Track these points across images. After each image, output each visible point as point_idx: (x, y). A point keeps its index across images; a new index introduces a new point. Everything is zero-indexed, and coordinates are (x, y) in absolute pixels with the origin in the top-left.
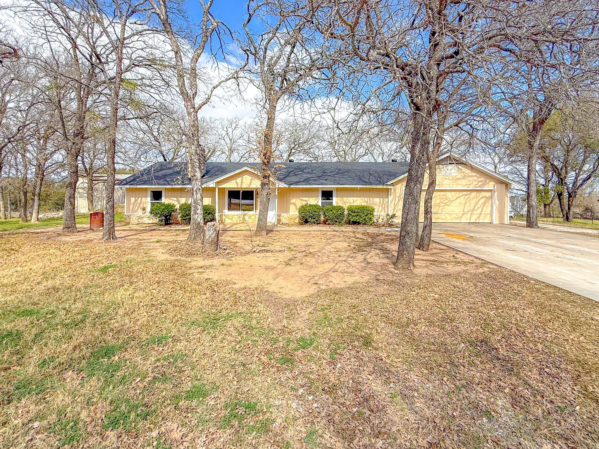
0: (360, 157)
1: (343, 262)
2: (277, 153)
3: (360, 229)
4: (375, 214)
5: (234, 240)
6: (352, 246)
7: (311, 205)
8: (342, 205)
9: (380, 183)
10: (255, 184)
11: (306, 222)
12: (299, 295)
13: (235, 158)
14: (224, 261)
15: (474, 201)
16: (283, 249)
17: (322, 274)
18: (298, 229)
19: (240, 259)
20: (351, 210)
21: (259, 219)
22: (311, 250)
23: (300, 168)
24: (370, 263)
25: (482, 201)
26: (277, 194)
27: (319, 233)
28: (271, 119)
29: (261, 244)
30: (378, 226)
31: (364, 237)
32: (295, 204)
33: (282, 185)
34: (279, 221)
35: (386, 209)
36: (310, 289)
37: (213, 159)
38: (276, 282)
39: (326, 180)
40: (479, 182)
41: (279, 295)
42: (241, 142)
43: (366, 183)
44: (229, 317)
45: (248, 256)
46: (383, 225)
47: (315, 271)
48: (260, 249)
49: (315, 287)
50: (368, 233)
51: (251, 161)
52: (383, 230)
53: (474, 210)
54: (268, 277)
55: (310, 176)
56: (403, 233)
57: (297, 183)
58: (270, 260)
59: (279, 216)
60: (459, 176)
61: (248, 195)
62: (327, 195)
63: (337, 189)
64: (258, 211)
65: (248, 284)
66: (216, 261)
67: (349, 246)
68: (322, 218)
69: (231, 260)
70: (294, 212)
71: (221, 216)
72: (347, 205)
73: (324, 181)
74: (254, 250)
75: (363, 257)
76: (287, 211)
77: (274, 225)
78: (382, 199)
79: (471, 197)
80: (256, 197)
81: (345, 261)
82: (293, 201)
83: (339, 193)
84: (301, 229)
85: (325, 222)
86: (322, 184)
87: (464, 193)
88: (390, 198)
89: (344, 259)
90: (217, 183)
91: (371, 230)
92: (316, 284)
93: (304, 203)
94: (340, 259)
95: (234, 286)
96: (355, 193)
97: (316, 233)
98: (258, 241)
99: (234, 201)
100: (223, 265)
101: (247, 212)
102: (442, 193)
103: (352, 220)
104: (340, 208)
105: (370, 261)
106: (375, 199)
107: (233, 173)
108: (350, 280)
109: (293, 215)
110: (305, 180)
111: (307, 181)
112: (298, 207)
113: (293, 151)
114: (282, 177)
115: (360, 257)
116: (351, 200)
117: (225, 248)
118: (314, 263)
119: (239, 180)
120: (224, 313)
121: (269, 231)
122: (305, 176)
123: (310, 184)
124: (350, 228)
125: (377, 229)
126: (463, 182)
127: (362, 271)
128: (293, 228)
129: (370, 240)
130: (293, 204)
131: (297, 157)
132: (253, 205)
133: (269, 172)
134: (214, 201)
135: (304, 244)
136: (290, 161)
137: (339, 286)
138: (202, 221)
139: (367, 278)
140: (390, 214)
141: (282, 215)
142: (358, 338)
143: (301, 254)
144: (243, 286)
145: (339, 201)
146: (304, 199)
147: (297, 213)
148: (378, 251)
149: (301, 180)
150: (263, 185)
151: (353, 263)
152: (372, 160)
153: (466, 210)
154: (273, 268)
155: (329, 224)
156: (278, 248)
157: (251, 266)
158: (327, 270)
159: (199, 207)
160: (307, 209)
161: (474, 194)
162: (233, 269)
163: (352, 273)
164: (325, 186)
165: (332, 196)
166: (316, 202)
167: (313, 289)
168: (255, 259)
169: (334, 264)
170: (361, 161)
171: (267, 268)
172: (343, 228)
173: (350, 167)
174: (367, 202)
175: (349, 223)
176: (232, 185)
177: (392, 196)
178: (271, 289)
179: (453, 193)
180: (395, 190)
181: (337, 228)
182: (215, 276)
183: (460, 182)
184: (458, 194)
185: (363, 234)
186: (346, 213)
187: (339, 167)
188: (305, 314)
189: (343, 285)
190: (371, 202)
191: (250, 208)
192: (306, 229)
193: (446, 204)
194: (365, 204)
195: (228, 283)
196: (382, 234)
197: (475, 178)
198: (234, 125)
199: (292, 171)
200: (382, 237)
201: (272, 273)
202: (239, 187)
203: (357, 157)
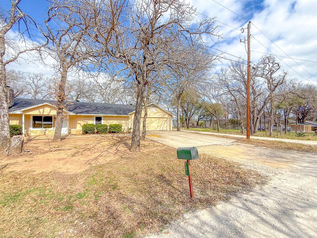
0: (116, 101)
1: (106, 151)
2: (69, 96)
3: (116, 135)
4: (122, 128)
5: (36, 145)
6: (111, 143)
7: (89, 124)
8: (106, 124)
9: (125, 114)
10: (53, 113)
11: (87, 133)
12: (79, 171)
13: (39, 97)
14: (27, 159)
15: (161, 122)
16: (71, 148)
17: (93, 159)
18: (81, 137)
19: (40, 157)
20: (111, 126)
21: (56, 133)
22: (89, 147)
23: (83, 105)
24: (119, 150)
25: (164, 122)
26: (68, 118)
27: (94, 138)
28: (64, 78)
29: (56, 146)
30: (123, 133)
31: (117, 139)
32: (80, 124)
33: (72, 114)
34: (70, 133)
35: (128, 125)
36: (86, 167)
37: (21, 96)
38: (65, 166)
39: (98, 112)
40: (163, 114)
41: (66, 173)
42: (44, 88)
43: (118, 114)
44: (28, 193)
45: (46, 154)
46: (126, 133)
47: (89, 158)
48: (55, 149)
49: (89, 166)
50: (119, 137)
51: (51, 99)
52: (126, 135)
53: (161, 125)
54: (60, 165)
55: (89, 109)
56: (134, 136)
57: (81, 113)
58: (62, 155)
59: (70, 130)
60: (156, 112)
61: (48, 119)
62: (99, 119)
63: (104, 116)
64: (55, 128)
65: (44, 170)
66: (20, 160)
67: (109, 143)
68: (96, 131)
69: (33, 158)
70: (79, 128)
71: (27, 132)
72: (109, 124)
73: (97, 112)
74: (51, 150)
75: (116, 148)
76: (75, 128)
77: (66, 136)
78: (126, 121)
79: (160, 120)
80: (54, 120)
81: (107, 151)
82: (79, 122)
83: (105, 118)
84: (83, 137)
85: (97, 133)
86: (96, 114)
87: (158, 119)
88: (129, 121)
89: (106, 150)
90: (24, 111)
91: (121, 135)
92: (90, 164)
93: (86, 123)
94: (104, 150)
95: (34, 173)
96: (113, 118)
97: (92, 138)
98: (54, 145)
99: (37, 122)
100: (26, 161)
101: (47, 129)
102: (150, 119)
103: (111, 131)
104: (105, 125)
105: (119, 149)
106: (122, 121)
107: (37, 106)
108: (108, 159)
109: (78, 130)
110: (86, 111)
111: (87, 112)
112: (82, 125)
113: (79, 96)
114: (71, 109)
115: (114, 148)
116: (112, 121)
117: (28, 150)
118: (90, 153)
119: (41, 110)
120: (24, 191)
121: (62, 139)
122: (86, 109)
123: (89, 113)
124: (110, 135)
125: (123, 135)
126: (158, 114)
127: (115, 155)
128: (78, 136)
129: (120, 140)
130: (79, 123)
131: (82, 99)
132: (52, 124)
133: (62, 106)
134: (21, 122)
135: (84, 144)
136: (77, 101)
137: (102, 163)
138: (9, 135)
139: (117, 158)
140: (129, 128)
141: (72, 129)
142: (110, 186)
143: (82, 150)
144: (40, 172)
145: (105, 122)
146: (86, 121)
147: (81, 128)
148: (123, 145)
149: (84, 111)
150: (58, 113)
151: (110, 151)
152: (122, 104)
153: (159, 125)
154: (63, 159)
155: (100, 133)
156: (67, 148)
157: (48, 160)
158: (97, 156)
159: (6, 126)
160: (87, 126)
161: (161, 119)
162: (34, 162)
163: (110, 156)
164: (97, 115)
165: (101, 120)
166: (93, 122)
167: (88, 167)
168: (51, 155)
169: (101, 153)
170: (116, 103)
171: (59, 160)
172: (107, 135)
173: (110, 106)
174: (119, 123)
175: (110, 132)
176: (36, 113)
177: (130, 120)
178: (61, 171)
179: (154, 119)
180: (131, 117)
181: (103, 135)
182: (18, 169)
183: (156, 114)
184: (156, 119)
185: (117, 137)
186: (108, 128)
187: (105, 106)
188: (82, 181)
189: (105, 162)
190: (121, 122)
191: (50, 126)
192: (87, 137)
193: (151, 123)
194: (118, 123)
195: (28, 172)
196: (125, 137)
197: (162, 113)
198: (39, 78)
199: (78, 107)
200: (125, 138)
201: (62, 162)
202: (42, 114)
203: (114, 102)
